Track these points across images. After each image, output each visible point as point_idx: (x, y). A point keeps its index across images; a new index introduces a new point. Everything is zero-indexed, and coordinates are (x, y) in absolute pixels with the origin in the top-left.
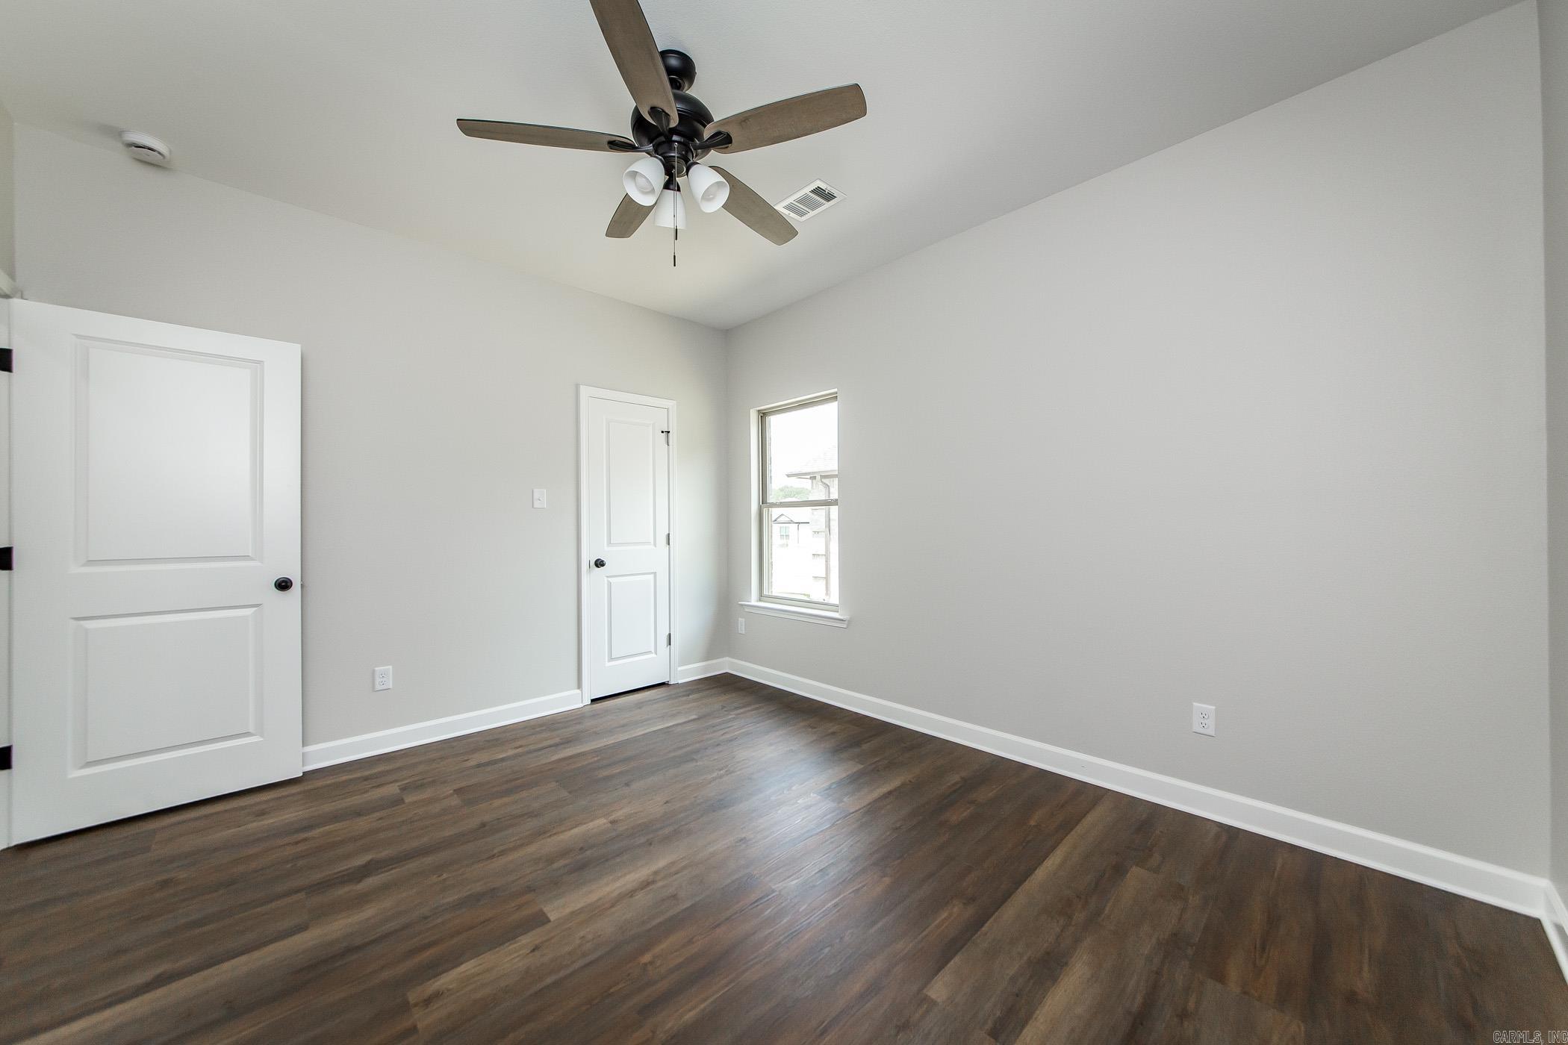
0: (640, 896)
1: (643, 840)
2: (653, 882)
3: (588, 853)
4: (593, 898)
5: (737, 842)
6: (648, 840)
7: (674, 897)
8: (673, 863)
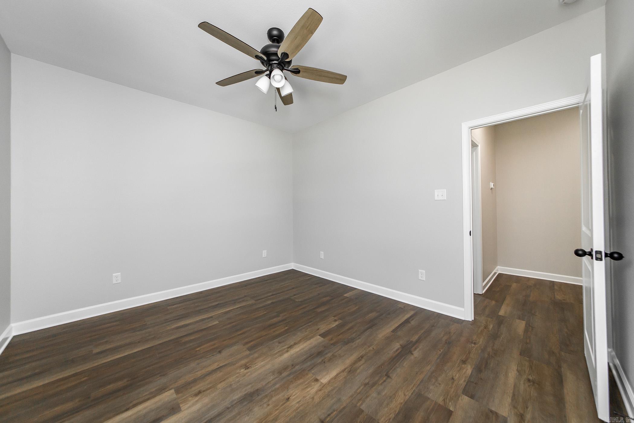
0: (292, 343)
1: (297, 367)
2: (288, 348)
3: (320, 360)
4: (308, 342)
5: (250, 367)
6: (294, 367)
7: (279, 343)
8: (281, 355)
